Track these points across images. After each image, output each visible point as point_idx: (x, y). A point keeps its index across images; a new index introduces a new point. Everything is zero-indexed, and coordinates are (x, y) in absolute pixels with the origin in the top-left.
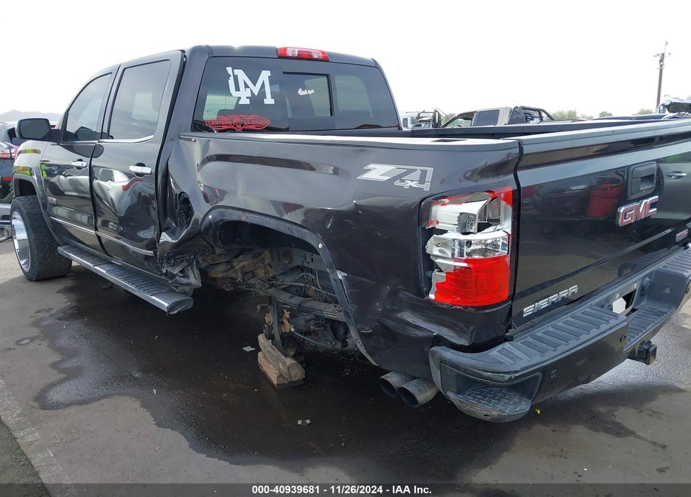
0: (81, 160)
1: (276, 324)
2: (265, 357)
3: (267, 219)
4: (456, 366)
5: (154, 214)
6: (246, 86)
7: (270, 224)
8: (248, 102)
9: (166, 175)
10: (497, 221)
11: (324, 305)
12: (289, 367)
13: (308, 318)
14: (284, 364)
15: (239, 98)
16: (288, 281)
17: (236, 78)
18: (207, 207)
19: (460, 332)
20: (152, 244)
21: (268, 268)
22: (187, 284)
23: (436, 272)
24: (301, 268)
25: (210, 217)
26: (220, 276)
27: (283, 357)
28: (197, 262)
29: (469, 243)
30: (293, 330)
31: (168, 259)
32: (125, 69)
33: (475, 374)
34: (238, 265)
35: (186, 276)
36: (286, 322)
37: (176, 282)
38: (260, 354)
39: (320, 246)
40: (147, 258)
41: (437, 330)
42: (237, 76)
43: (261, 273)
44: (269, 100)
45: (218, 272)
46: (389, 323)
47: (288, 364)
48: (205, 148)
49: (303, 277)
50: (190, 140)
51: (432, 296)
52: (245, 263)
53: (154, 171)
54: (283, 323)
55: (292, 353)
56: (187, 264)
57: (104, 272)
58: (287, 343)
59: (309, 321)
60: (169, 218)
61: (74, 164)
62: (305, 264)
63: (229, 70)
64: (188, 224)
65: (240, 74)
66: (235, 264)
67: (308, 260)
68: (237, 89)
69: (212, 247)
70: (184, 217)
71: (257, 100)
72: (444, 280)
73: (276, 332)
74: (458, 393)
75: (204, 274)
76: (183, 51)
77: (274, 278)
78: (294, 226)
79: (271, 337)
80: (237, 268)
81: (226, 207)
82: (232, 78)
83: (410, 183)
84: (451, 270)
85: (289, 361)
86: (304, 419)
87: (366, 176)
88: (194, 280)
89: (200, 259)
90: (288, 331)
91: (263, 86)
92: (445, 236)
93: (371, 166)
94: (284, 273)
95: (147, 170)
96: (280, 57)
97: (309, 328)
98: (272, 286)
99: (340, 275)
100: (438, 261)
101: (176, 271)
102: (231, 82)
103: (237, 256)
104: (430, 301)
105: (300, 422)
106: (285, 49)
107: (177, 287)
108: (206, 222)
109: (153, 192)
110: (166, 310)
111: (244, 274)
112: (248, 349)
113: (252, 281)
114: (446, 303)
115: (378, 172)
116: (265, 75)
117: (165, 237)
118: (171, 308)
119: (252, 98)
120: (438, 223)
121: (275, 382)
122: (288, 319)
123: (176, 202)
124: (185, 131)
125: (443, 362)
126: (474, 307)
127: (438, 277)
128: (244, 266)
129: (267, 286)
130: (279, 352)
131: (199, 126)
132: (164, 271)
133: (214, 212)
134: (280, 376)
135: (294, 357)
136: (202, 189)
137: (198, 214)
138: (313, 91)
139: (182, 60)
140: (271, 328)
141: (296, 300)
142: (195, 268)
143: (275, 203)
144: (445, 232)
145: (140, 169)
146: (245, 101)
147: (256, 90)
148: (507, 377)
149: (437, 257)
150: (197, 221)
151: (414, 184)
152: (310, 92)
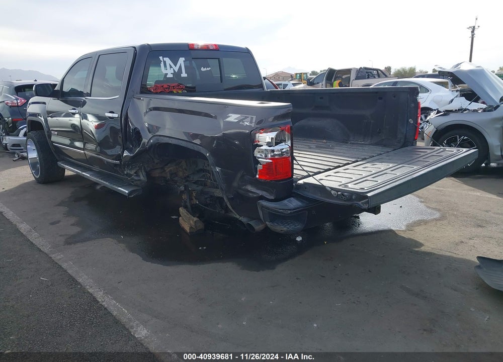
0: (75, 109)
1: (188, 200)
2: (183, 219)
3: (181, 142)
4: (268, 208)
5: (120, 140)
6: (171, 67)
7: (183, 144)
8: (172, 76)
9: (127, 118)
10: (285, 141)
11: (215, 190)
12: (195, 222)
13: (206, 197)
14: (193, 220)
15: (167, 74)
16: (196, 178)
17: (165, 62)
18: (150, 135)
19: (271, 193)
20: (119, 157)
21: (185, 171)
22: (139, 180)
23: (259, 165)
24: (202, 170)
25: (151, 141)
26: (157, 175)
27: (193, 217)
28: (144, 167)
29: (273, 151)
30: (197, 202)
31: (128, 166)
32: (100, 55)
33: (275, 211)
34: (167, 170)
35: (138, 176)
36: (194, 198)
37: (133, 179)
38: (180, 218)
39: (208, 155)
40: (116, 165)
41: (260, 193)
42: (165, 61)
43: (181, 174)
44: (184, 75)
45: (156, 174)
46: (241, 192)
47: (195, 220)
48: (148, 104)
49: (204, 175)
50: (140, 99)
51: (257, 176)
52: (171, 168)
53: (120, 116)
54: (192, 199)
55: (197, 215)
56: (138, 168)
57: (89, 175)
58: (194, 210)
59: (207, 198)
60: (128, 143)
61: (70, 111)
62: (205, 168)
63: (161, 58)
64: (139, 145)
65: (167, 60)
66: (166, 169)
67: (206, 165)
68: (166, 68)
69: (153, 159)
70: (137, 142)
71: (177, 74)
72: (262, 168)
73: (188, 204)
74: (271, 222)
75: (148, 175)
76: (134, 48)
77: (188, 176)
78: (195, 145)
79: (186, 207)
80: (167, 171)
81: (160, 136)
82: (162, 63)
83: (246, 123)
84: (265, 164)
85: (195, 219)
86: (202, 247)
87: (228, 119)
88: (142, 177)
89: (146, 166)
90: (195, 203)
91: (180, 67)
92: (261, 148)
93: (230, 115)
94: (194, 174)
95: (116, 115)
96: (190, 50)
97: (207, 202)
98: (187, 181)
99: (218, 169)
100: (260, 159)
101: (132, 172)
102: (162, 64)
103: (166, 165)
104: (257, 178)
105: (200, 248)
106: (193, 45)
107: (133, 182)
108: (149, 144)
109: (119, 128)
110: (127, 195)
111: (171, 174)
112: (174, 217)
113: (176, 179)
114: (263, 179)
115: (233, 118)
116: (181, 60)
117: (126, 153)
118: (130, 194)
119: (174, 73)
120: (259, 142)
121: (188, 231)
122: (195, 197)
123: (133, 134)
124: (137, 94)
125: (263, 207)
126: (275, 180)
127: (260, 167)
128: (171, 170)
129: (184, 181)
130: (190, 215)
131: (145, 90)
132: (126, 173)
133: (154, 138)
134: (191, 228)
135: (198, 217)
136: (147, 126)
137: (145, 140)
138: (210, 68)
139: (134, 52)
140: (185, 202)
141: (200, 188)
142: (143, 171)
143: (186, 134)
144: (262, 146)
145: (111, 115)
146: (170, 76)
147: (176, 69)
148: (289, 212)
149: (259, 158)
150: (144, 143)
151: (248, 124)
152: (208, 69)
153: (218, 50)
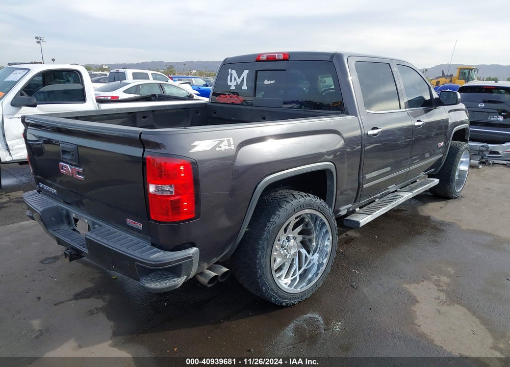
6: (235, 79)
8: (234, 88)
15: (230, 86)
17: (231, 74)
63: (230, 70)
65: (234, 72)
68: (231, 81)
71: (239, 86)
82: (229, 75)
91: (243, 79)
96: (257, 61)
102: (229, 77)
106: (260, 55)
116: (246, 73)
119: (237, 86)
138: (274, 81)
147: (239, 81)
152: (272, 82)
153: (287, 60)
